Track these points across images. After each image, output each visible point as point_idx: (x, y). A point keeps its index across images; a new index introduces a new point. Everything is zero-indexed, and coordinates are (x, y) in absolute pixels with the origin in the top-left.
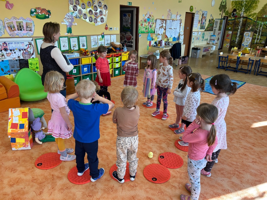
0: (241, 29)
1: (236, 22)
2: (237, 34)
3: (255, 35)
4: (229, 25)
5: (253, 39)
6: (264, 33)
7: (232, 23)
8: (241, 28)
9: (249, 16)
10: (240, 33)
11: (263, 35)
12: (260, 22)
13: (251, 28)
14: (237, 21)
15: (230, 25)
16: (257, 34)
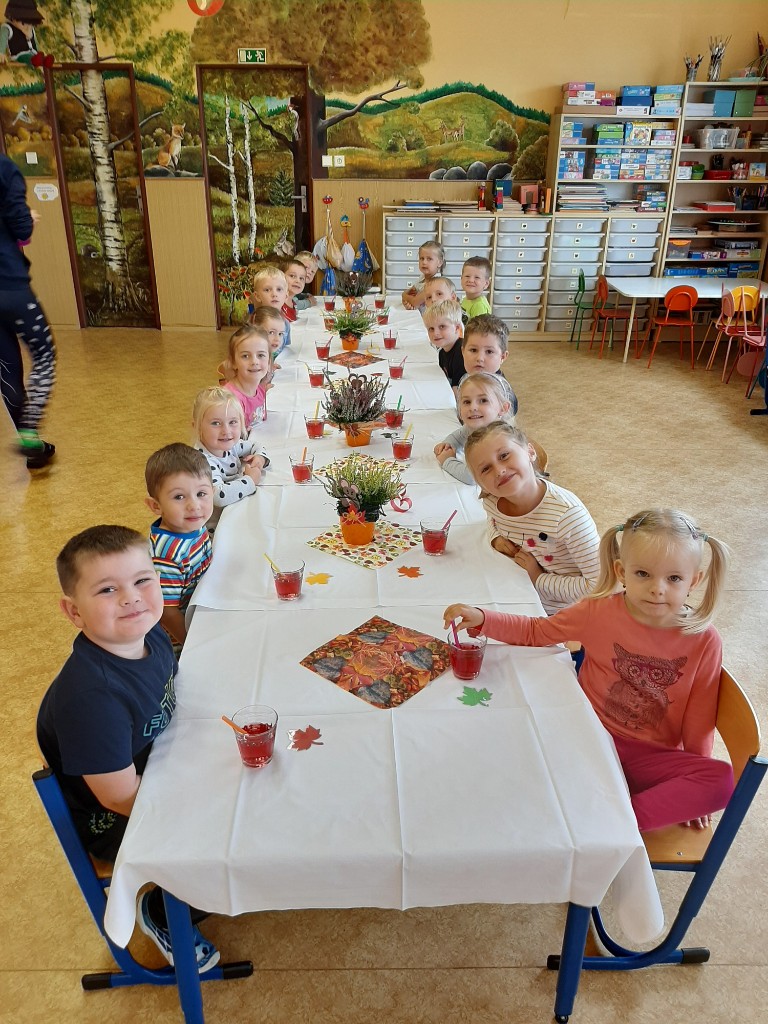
0: (111, 164)
1: (58, 105)
2: (96, 200)
3: (220, 203)
4: (14, 134)
5: (214, 229)
6: (272, 179)
7: (36, 115)
8: (111, 154)
9: (140, 56)
10: (115, 191)
11: (267, 195)
12: (226, 104)
13: (177, 148)
14: (69, 100)
15: (25, 132)
16: (229, 192)
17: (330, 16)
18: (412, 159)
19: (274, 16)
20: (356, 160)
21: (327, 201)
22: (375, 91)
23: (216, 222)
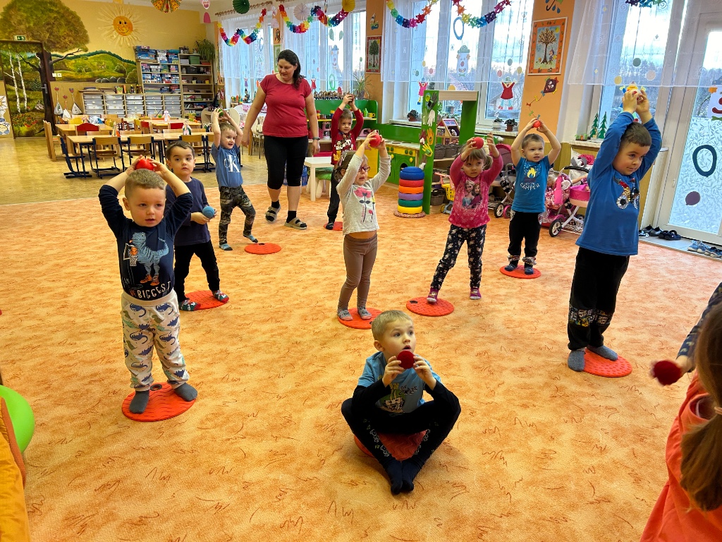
3: (10, 90)
5: (8, 100)
6: (32, 82)
11: (30, 87)
12: (10, 54)
16: (13, 85)
17: (50, 26)
18: (87, 75)
19: (27, 25)
20: (66, 75)
21: (57, 89)
22: (70, 52)
23: (9, 97)
